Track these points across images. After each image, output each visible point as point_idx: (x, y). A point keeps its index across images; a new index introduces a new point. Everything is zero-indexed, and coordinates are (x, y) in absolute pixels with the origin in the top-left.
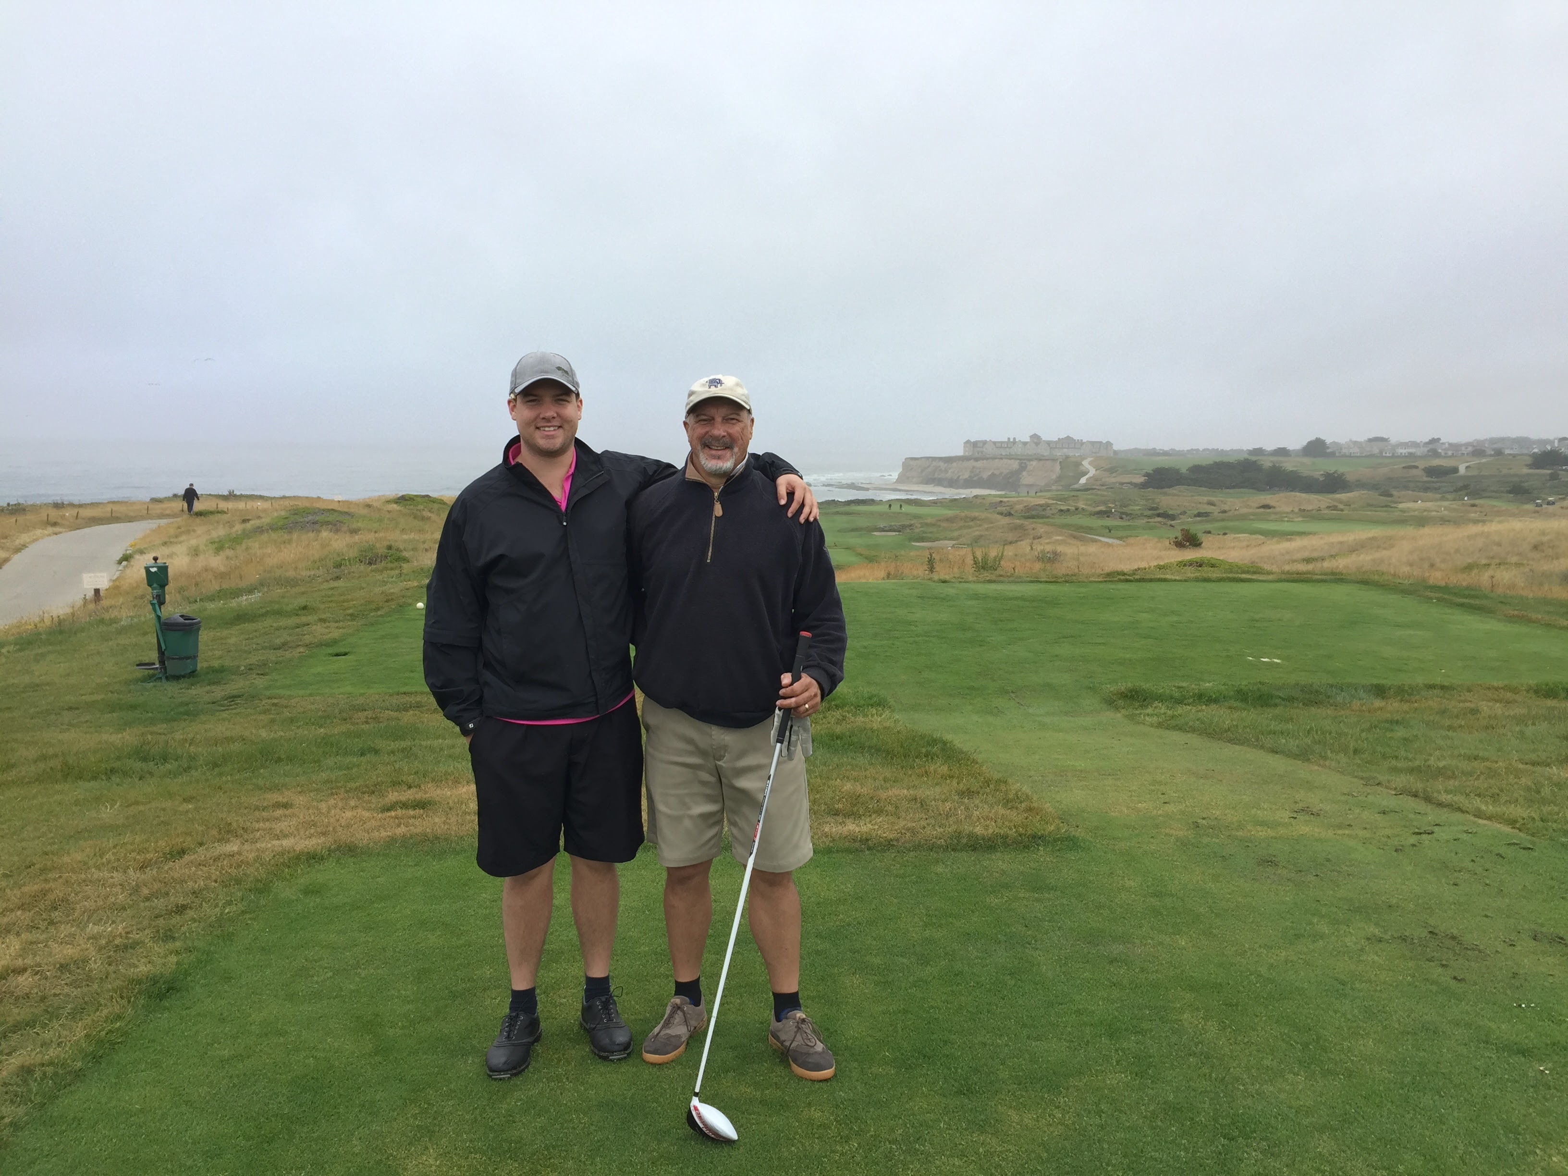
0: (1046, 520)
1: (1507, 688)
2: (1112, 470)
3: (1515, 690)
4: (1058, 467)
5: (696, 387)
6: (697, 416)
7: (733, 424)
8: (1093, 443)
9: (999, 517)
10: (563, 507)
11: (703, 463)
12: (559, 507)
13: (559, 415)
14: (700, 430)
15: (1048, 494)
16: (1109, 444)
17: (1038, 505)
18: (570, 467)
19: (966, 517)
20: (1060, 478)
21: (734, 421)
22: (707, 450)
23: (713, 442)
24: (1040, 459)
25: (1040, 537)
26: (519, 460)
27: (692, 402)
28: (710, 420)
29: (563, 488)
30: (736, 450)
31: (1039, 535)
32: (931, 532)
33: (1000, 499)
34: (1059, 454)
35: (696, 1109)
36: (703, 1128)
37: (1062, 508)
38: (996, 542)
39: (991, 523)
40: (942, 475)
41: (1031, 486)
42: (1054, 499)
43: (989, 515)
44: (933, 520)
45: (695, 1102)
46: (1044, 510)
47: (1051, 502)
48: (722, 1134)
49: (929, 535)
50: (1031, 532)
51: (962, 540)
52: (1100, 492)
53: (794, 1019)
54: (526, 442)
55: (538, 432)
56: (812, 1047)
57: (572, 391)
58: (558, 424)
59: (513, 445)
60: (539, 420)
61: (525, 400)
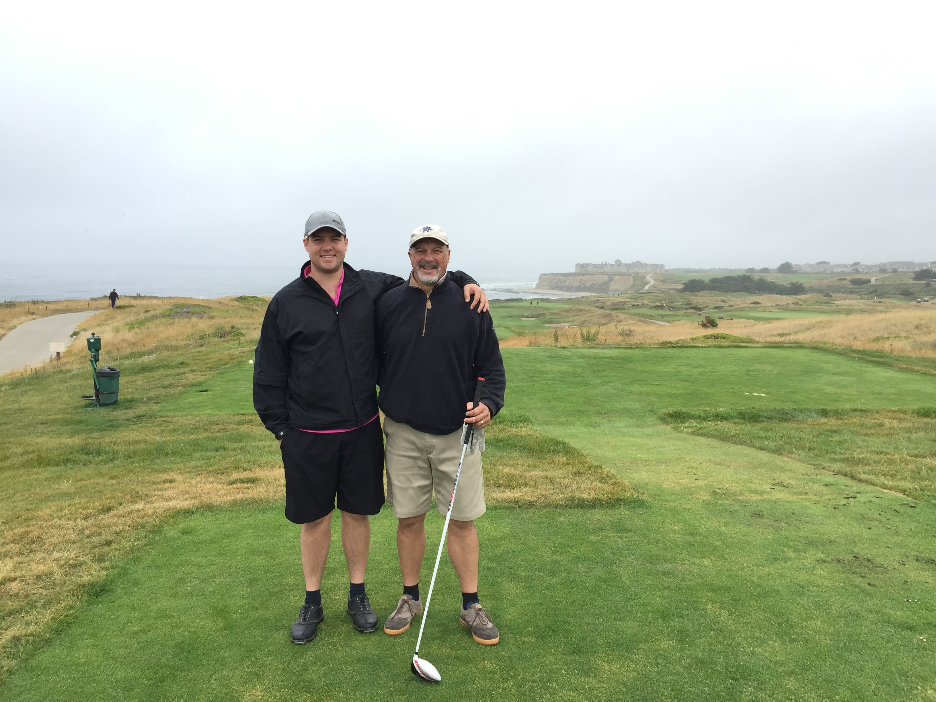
0: (625, 311)
1: (900, 411)
2: (664, 281)
3: (905, 413)
4: (632, 280)
5: (416, 232)
7: (438, 254)
8: (652, 265)
9: (596, 309)
10: (337, 303)
11: (420, 277)
12: (334, 303)
13: (334, 248)
15: (626, 296)
16: (662, 266)
17: (620, 302)
18: (341, 280)
19: (577, 309)
20: (632, 286)
21: (439, 252)
22: (422, 269)
23: (426, 265)
24: (621, 274)
26: (310, 275)
27: (414, 240)
28: (423, 251)
29: (336, 292)
30: (440, 269)
31: (620, 320)
32: (556, 318)
33: (596, 299)
34: (632, 272)
35: (416, 662)
36: (421, 674)
37: (634, 304)
38: (595, 324)
39: (592, 313)
40: (563, 284)
41: (616, 291)
42: (629, 298)
43: (590, 308)
44: (557, 311)
45: (416, 657)
46: (623, 305)
47: (627, 300)
48: (432, 677)
49: (555, 320)
50: (616, 318)
51: (575, 323)
52: (656, 295)
53: (475, 608)
54: (315, 264)
55: (321, 259)
56: (486, 625)
57: (341, 234)
58: (333, 254)
59: (307, 266)
60: (322, 251)
61: (314, 239)
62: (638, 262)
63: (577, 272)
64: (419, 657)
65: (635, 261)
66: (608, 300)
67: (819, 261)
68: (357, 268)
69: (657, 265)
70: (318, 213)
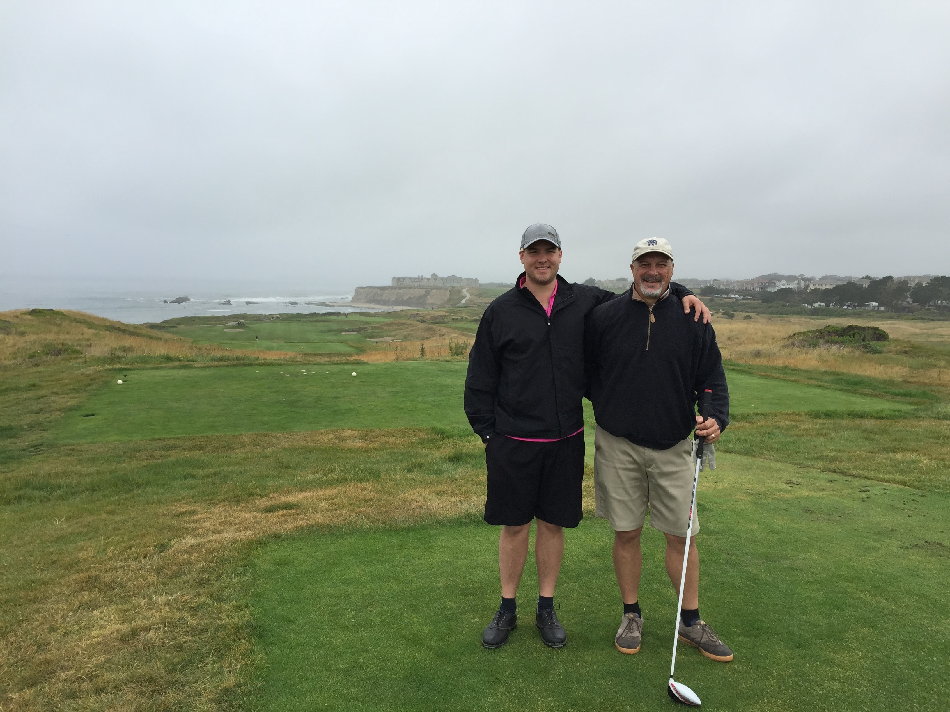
0: (446, 325)
1: (794, 414)
2: (480, 295)
3: (799, 415)
4: (448, 293)
5: (640, 244)
6: (641, 262)
7: (663, 268)
8: (468, 279)
9: (418, 323)
10: (549, 314)
11: (642, 290)
12: (546, 314)
13: (548, 261)
14: (642, 271)
15: (445, 309)
16: (477, 280)
17: (440, 316)
18: (554, 291)
19: (398, 323)
20: (449, 300)
21: (663, 266)
22: (645, 282)
23: (650, 279)
24: (438, 288)
25: (444, 335)
26: (524, 285)
27: (637, 253)
28: (648, 265)
29: (549, 303)
30: (663, 283)
31: (443, 333)
32: (378, 332)
33: (416, 312)
34: (448, 286)
35: (673, 685)
36: (680, 698)
37: (454, 317)
38: (417, 338)
39: (414, 326)
40: (379, 298)
41: (432, 304)
42: (448, 312)
43: (412, 322)
44: (378, 325)
45: (672, 681)
46: (443, 319)
47: (447, 314)
48: (692, 701)
49: (377, 334)
50: (438, 332)
51: (397, 337)
52: (473, 308)
53: (700, 625)
54: (529, 276)
55: (536, 270)
56: (716, 642)
57: (556, 246)
58: (548, 266)
59: (522, 277)
60: (537, 263)
61: (529, 252)
62: (453, 276)
63: (394, 285)
64: (675, 681)
65: (451, 275)
66: (428, 314)
67: (618, 278)
68: (570, 280)
69: (472, 279)
70: (535, 226)
